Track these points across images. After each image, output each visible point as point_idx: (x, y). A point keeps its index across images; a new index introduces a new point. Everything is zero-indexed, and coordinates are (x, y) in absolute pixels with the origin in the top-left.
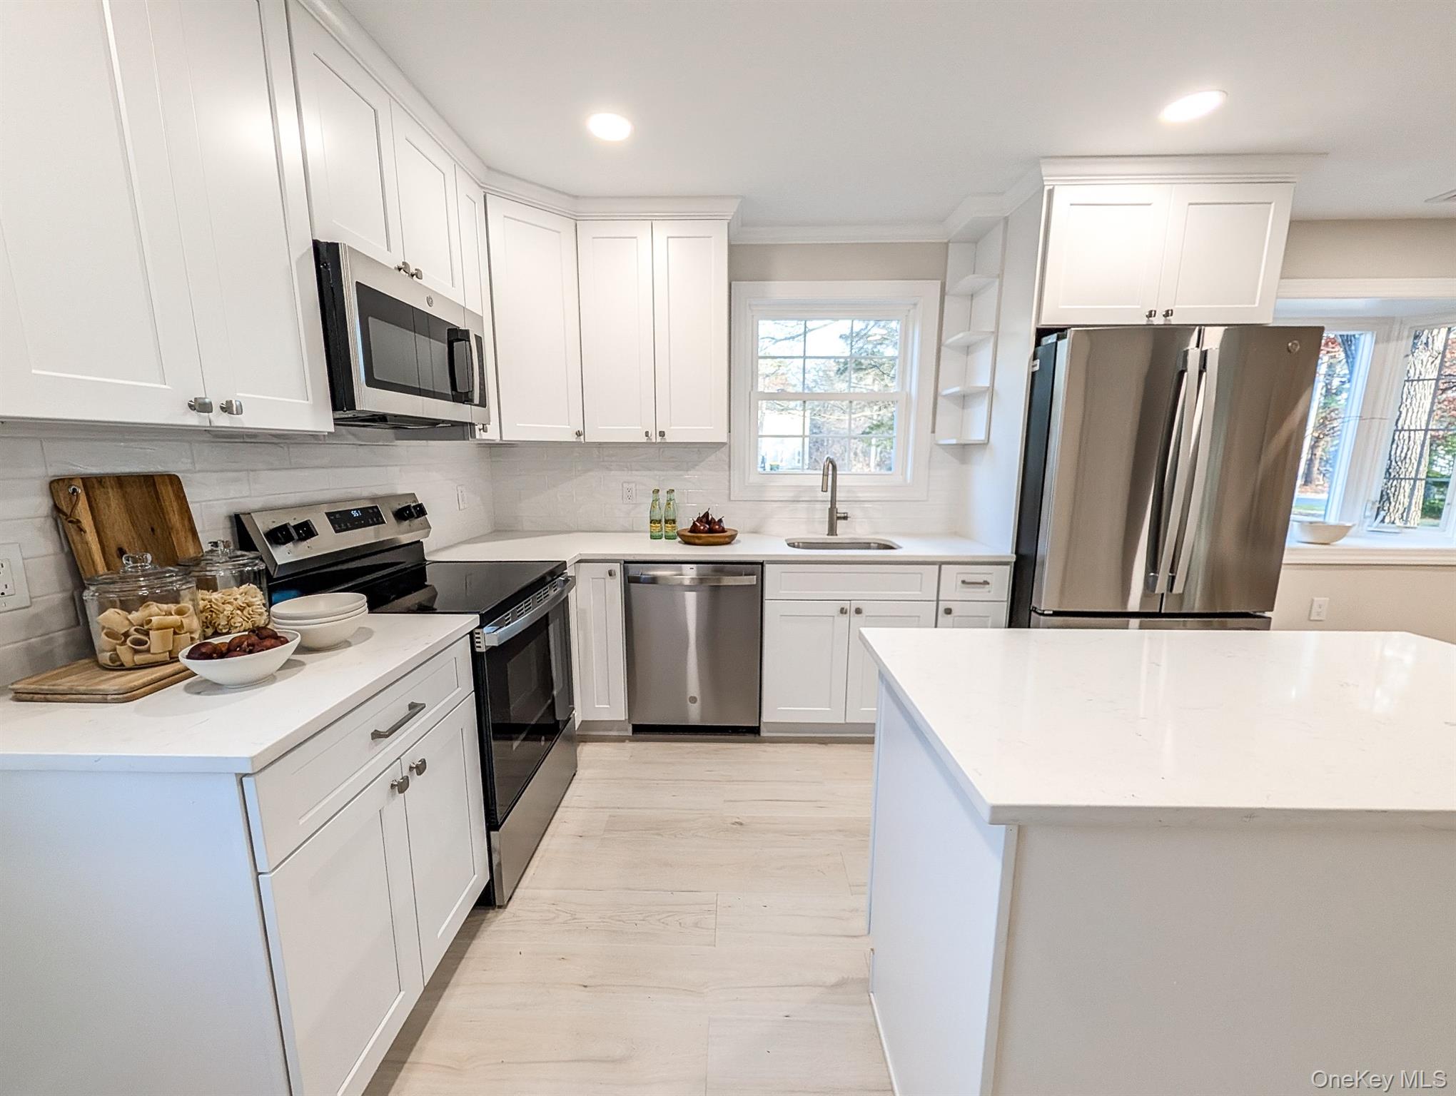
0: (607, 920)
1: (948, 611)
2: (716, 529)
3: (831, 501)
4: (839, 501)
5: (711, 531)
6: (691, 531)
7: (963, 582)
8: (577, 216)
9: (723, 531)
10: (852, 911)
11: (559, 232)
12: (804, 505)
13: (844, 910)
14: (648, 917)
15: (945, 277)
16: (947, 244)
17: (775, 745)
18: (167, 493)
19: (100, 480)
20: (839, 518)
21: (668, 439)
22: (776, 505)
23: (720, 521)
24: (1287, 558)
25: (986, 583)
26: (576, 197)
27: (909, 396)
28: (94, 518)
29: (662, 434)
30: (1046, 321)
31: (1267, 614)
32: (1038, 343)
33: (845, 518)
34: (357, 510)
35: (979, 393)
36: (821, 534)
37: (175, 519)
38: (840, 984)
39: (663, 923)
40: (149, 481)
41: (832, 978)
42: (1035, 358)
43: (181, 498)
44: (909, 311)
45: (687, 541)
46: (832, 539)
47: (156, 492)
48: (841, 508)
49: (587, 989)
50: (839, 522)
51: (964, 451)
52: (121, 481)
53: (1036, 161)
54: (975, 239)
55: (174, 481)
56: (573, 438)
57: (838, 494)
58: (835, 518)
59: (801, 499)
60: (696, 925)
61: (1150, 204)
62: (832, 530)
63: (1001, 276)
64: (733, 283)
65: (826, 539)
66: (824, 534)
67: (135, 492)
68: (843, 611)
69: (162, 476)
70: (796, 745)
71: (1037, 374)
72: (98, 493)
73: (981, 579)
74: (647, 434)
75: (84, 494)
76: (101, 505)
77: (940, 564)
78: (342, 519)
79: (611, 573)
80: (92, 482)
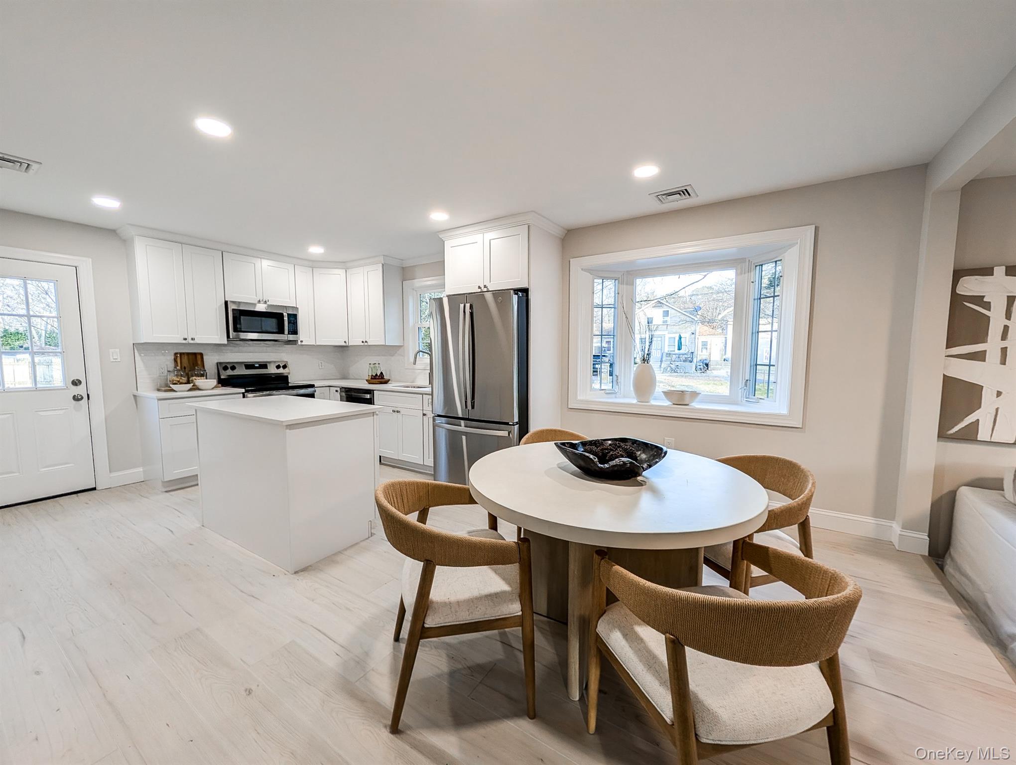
1: (425, 415)
18: (199, 357)
19: (184, 353)
28: (181, 361)
34: (258, 364)
37: (199, 362)
40: (195, 354)
43: (202, 358)
47: (196, 357)
52: (188, 354)
55: (201, 355)
64: (404, 282)
67: (191, 356)
68: (394, 411)
69: (198, 353)
72: (183, 356)
74: (363, 342)
75: (179, 357)
76: (183, 358)
77: (422, 394)
78: (249, 366)
79: (337, 391)
80: (181, 354)
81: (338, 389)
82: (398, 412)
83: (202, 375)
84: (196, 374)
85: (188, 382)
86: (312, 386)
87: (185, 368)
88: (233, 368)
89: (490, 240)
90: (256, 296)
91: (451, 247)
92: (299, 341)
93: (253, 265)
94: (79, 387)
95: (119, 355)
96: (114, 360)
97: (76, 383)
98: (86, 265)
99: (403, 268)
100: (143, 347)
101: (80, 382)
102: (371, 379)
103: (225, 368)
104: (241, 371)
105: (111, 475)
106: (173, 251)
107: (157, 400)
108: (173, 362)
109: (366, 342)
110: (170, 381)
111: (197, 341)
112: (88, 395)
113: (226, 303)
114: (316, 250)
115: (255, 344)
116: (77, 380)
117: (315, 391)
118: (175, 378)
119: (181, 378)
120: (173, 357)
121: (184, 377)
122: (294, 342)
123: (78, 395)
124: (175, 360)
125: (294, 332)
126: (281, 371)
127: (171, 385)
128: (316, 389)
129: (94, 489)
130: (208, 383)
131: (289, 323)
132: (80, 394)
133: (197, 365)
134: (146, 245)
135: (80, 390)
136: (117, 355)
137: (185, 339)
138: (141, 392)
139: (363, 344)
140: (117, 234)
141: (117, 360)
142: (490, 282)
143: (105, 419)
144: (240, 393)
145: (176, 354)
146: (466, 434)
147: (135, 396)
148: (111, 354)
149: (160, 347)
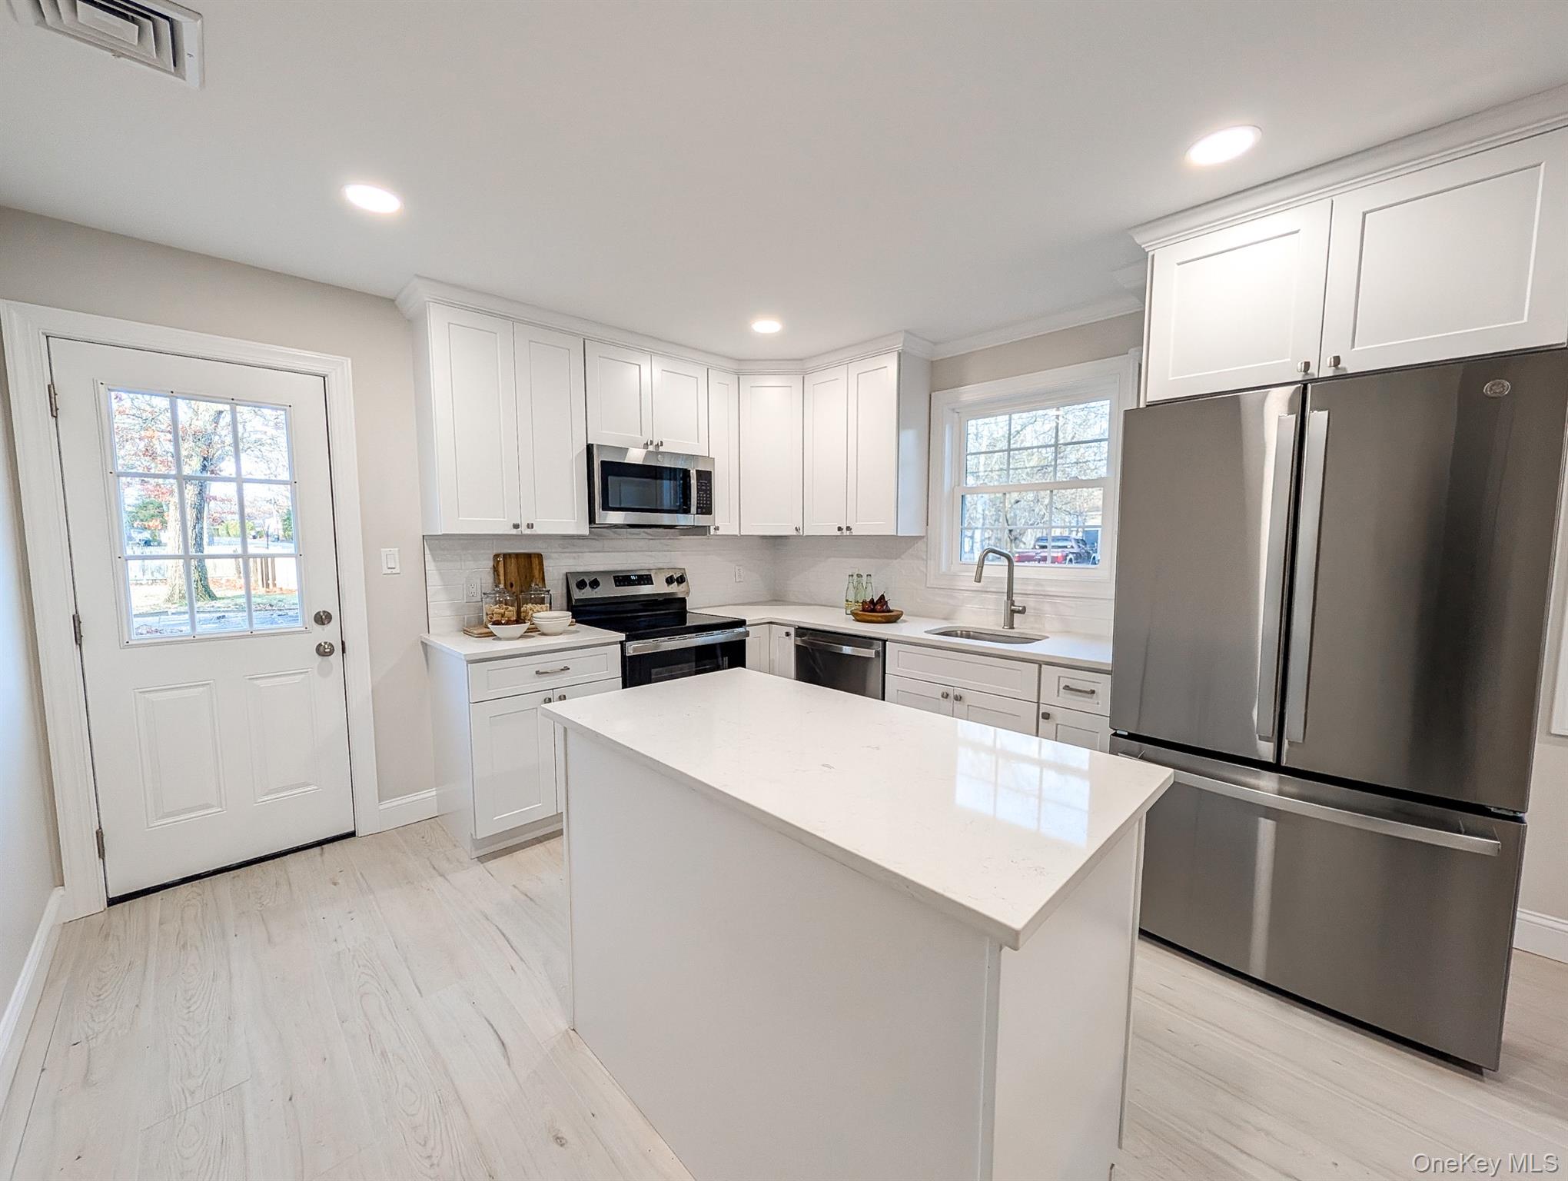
1: (1046, 716)
3: (1008, 594)
4: (1016, 593)
7: (1066, 687)
8: (804, 372)
9: (889, 611)
11: (790, 387)
18: (536, 561)
19: (510, 555)
20: (1014, 611)
22: (966, 594)
25: (1093, 692)
28: (505, 571)
33: (1021, 612)
34: (635, 576)
36: (995, 626)
37: (536, 573)
40: (529, 556)
43: (541, 564)
47: (531, 562)
52: (517, 555)
55: (540, 556)
57: (1015, 587)
58: (1010, 611)
59: (988, 590)
62: (1007, 622)
64: (933, 394)
66: (998, 626)
67: (522, 561)
68: (946, 696)
69: (535, 554)
72: (508, 561)
73: (1088, 687)
74: (840, 529)
75: (502, 560)
76: (508, 565)
77: (1040, 664)
78: (622, 580)
79: (788, 634)
80: (506, 556)
81: (792, 631)
82: (958, 698)
83: (542, 601)
84: (531, 598)
85: (519, 620)
86: (741, 623)
87: (512, 585)
88: (595, 584)
89: (1364, 214)
90: (641, 435)
91: (1179, 264)
92: (712, 528)
93: (638, 367)
94: (328, 628)
95: (397, 560)
96: (389, 571)
97: (323, 619)
98: (341, 371)
99: (932, 362)
100: (440, 545)
101: (329, 617)
102: (863, 610)
103: (581, 585)
104: (608, 590)
105: (381, 807)
106: (498, 335)
107: (465, 663)
108: (492, 571)
109: (848, 528)
110: (487, 614)
111: (538, 530)
112: (343, 643)
113: (590, 448)
114: (767, 326)
115: (631, 534)
116: (324, 612)
117: (747, 634)
118: (496, 608)
119: (507, 609)
120: (491, 564)
121: (512, 606)
122: (702, 530)
123: (325, 643)
124: (495, 569)
125: (706, 508)
126: (674, 588)
127: (489, 626)
128: (748, 629)
129: (352, 834)
130: (554, 618)
131: (698, 490)
132: (329, 641)
133: (532, 577)
134: (449, 323)
135: (329, 634)
136: (395, 561)
137: (516, 526)
138: (433, 639)
139: (839, 533)
140: (396, 307)
141: (394, 571)
142: (1353, 346)
143: (372, 691)
144: (615, 643)
145: (496, 556)
146: (1270, 812)
147: (424, 645)
148: (384, 558)
149: (471, 541)
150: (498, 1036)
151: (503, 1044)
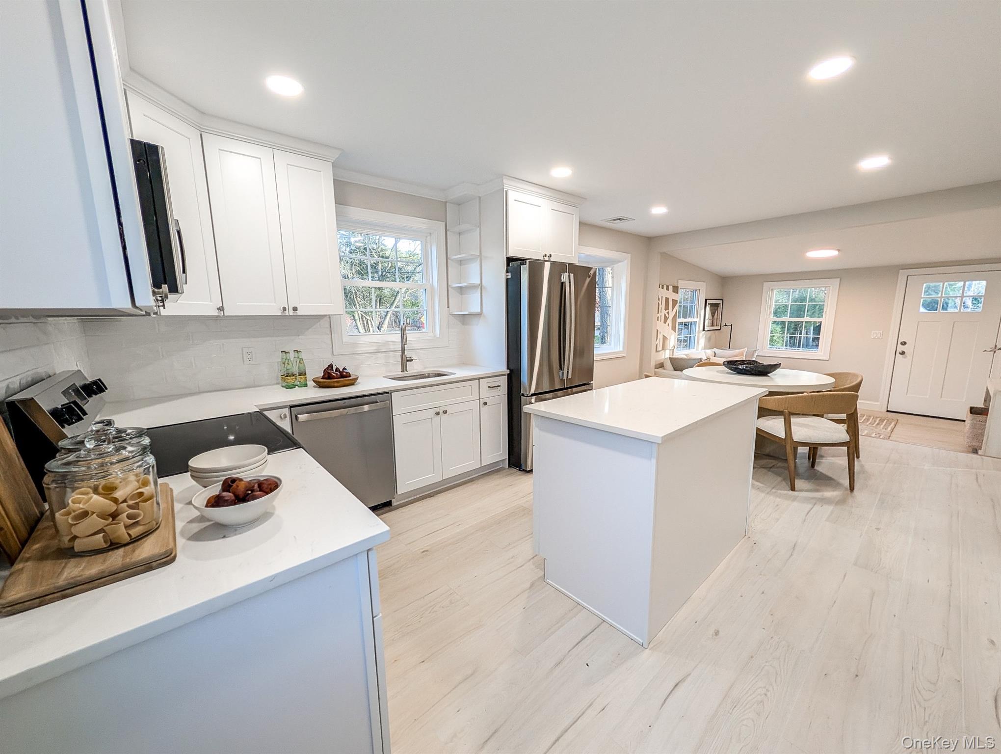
0: (400, 630)
1: (485, 404)
2: (344, 375)
3: (402, 350)
4: (406, 350)
5: (342, 376)
6: (323, 378)
7: (489, 387)
8: (202, 128)
9: (349, 376)
10: (512, 558)
11: (190, 140)
12: (383, 355)
13: (509, 559)
14: (423, 614)
15: (446, 221)
16: (446, 202)
17: (407, 507)
20: (408, 361)
21: (299, 313)
22: (364, 356)
23: (344, 369)
24: (595, 359)
25: (499, 386)
26: (203, 113)
27: (432, 287)
29: (295, 309)
30: (512, 253)
31: (592, 382)
32: (508, 265)
33: (411, 360)
35: (473, 287)
36: (398, 372)
38: (532, 585)
39: (433, 612)
41: (528, 585)
42: (507, 272)
44: (426, 237)
45: (320, 385)
46: (405, 374)
48: (408, 354)
49: (425, 662)
50: (408, 363)
51: (465, 319)
53: (501, 176)
54: (459, 204)
56: (216, 313)
58: (405, 361)
60: (451, 602)
61: (540, 206)
62: (404, 368)
63: (480, 226)
65: (402, 374)
66: (399, 372)
68: (438, 414)
70: (418, 502)
71: (509, 280)
73: (496, 384)
74: (284, 310)
77: (479, 379)
81: (287, 412)
82: (445, 412)
150: (672, 691)
151: (676, 685)
